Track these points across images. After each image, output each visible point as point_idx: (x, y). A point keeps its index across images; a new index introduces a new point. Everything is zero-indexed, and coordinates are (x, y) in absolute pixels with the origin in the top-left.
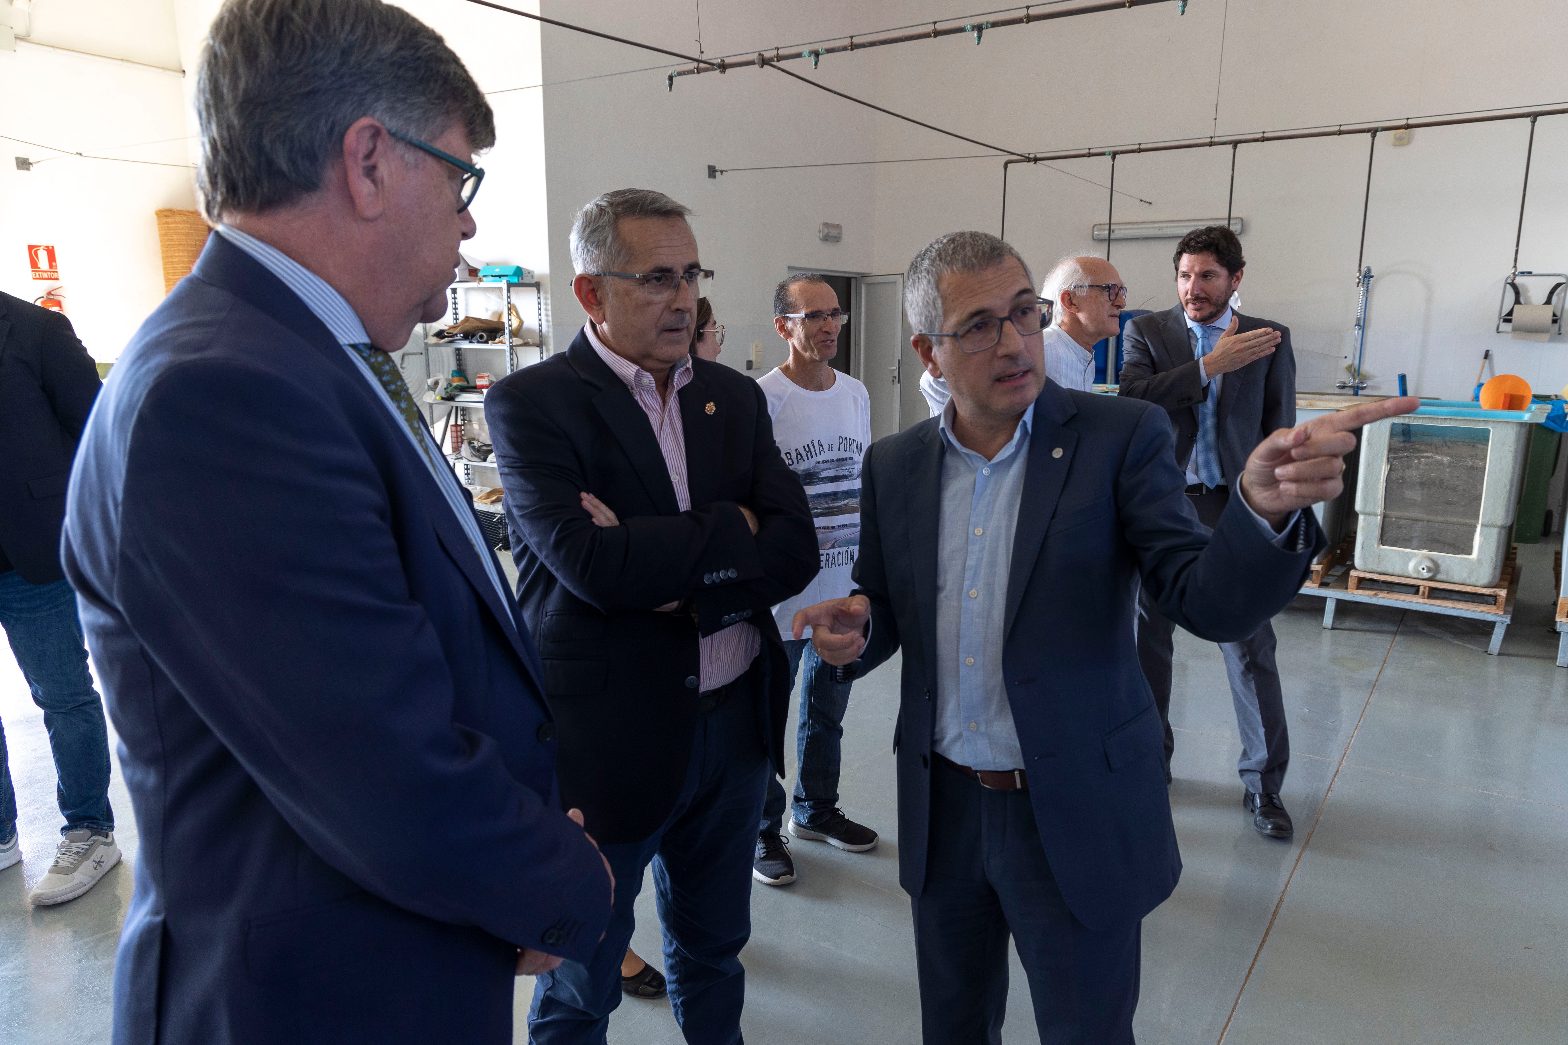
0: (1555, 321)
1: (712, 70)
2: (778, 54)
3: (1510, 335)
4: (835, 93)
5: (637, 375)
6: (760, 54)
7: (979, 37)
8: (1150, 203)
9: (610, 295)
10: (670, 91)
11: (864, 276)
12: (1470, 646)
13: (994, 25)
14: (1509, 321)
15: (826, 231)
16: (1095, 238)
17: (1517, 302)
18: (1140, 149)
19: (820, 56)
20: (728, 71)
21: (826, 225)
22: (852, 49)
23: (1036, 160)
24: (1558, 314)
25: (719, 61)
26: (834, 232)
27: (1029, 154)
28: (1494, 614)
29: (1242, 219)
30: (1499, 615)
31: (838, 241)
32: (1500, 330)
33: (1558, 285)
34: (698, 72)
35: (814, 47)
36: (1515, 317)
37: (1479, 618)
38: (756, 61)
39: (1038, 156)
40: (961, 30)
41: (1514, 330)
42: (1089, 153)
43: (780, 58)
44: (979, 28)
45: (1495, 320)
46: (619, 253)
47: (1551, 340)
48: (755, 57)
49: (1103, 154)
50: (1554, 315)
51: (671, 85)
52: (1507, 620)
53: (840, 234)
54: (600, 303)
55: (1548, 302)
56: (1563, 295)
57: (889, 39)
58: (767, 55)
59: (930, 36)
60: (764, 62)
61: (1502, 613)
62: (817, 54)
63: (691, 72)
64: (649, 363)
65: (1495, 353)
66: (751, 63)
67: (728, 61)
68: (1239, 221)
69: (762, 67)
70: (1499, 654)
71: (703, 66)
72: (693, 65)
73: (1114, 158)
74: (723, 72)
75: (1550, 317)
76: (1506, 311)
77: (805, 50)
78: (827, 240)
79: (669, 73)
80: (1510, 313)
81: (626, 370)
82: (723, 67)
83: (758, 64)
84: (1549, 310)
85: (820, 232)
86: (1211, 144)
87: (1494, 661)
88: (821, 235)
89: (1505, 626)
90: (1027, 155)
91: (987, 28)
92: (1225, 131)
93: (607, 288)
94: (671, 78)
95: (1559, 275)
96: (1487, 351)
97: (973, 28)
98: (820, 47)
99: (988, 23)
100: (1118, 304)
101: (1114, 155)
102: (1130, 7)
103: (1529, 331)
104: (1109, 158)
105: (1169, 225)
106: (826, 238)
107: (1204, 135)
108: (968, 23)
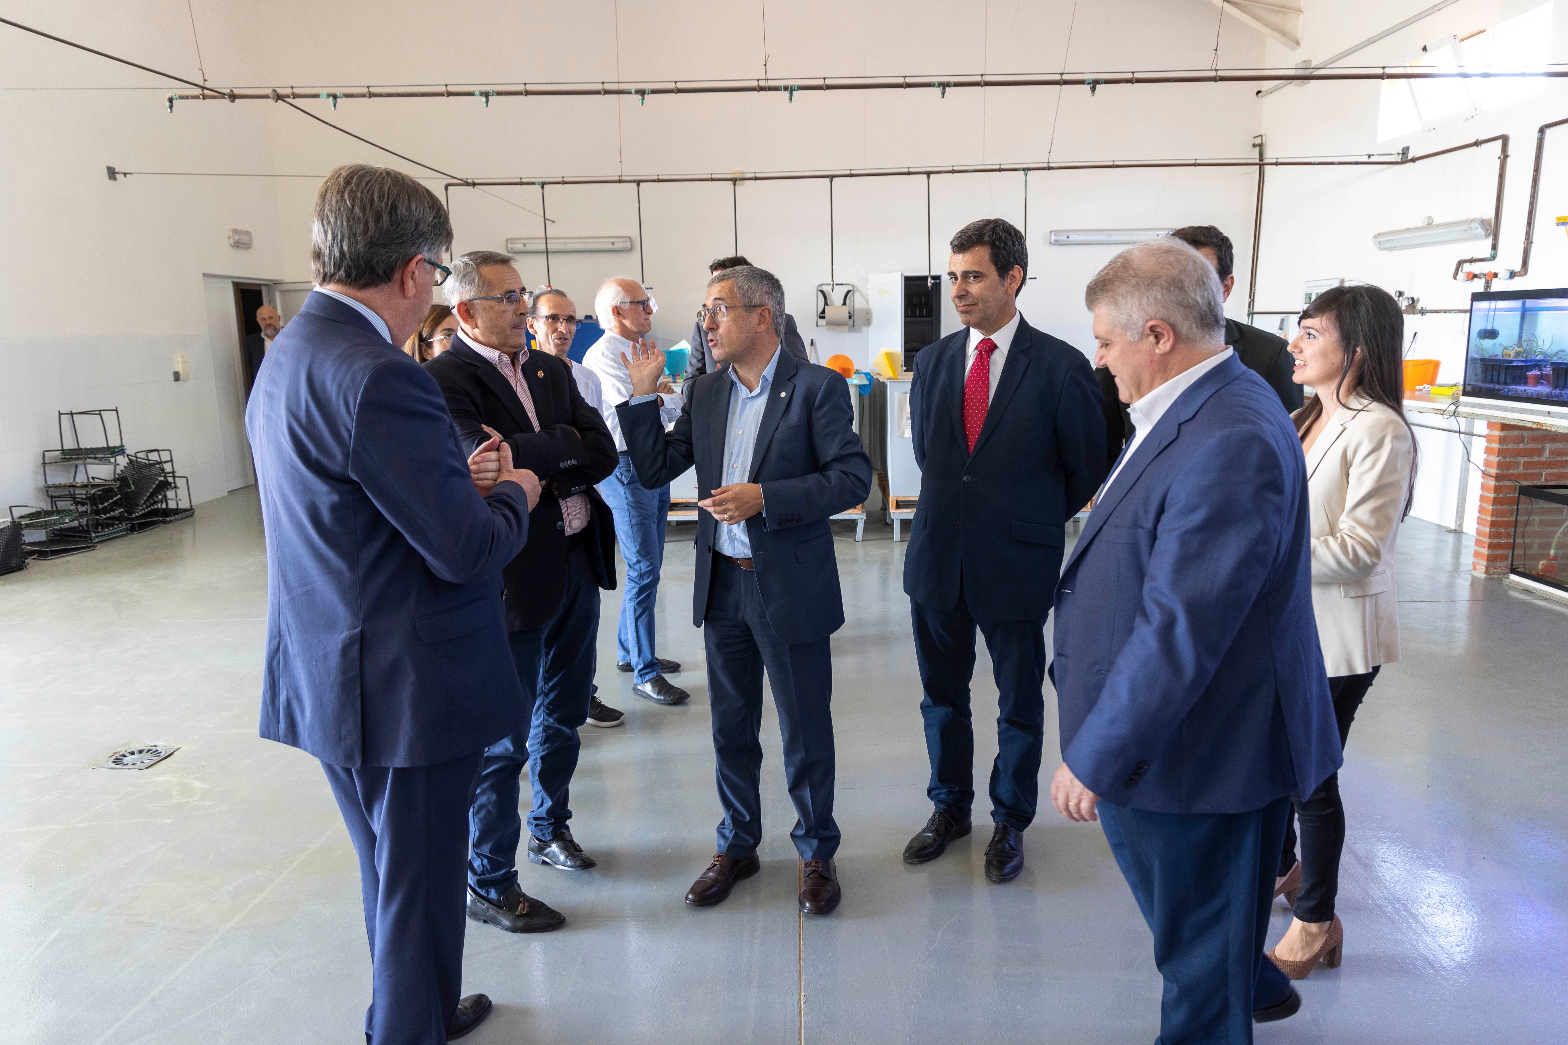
0: (850, 317)
1: (220, 98)
2: (293, 92)
3: (825, 328)
4: (330, 125)
5: (500, 357)
6: (274, 91)
7: (487, 102)
8: (553, 222)
9: (480, 311)
10: (171, 112)
11: (276, 283)
12: (845, 539)
13: (499, 94)
14: (823, 317)
15: (237, 238)
16: (509, 250)
17: (826, 304)
18: (563, 181)
19: (337, 99)
20: (237, 100)
21: (235, 231)
22: (370, 97)
23: (474, 184)
24: (852, 313)
25: (229, 91)
26: (244, 239)
27: (467, 179)
28: (856, 514)
29: (630, 238)
30: (859, 514)
31: (249, 248)
32: (819, 324)
33: (849, 292)
34: (204, 98)
35: (332, 91)
36: (827, 314)
37: (848, 518)
38: (271, 96)
39: (476, 181)
40: (471, 94)
41: (827, 324)
42: (521, 182)
43: (295, 96)
44: (486, 95)
45: (815, 318)
46: (483, 285)
47: (850, 331)
48: (269, 92)
49: (533, 183)
50: (849, 313)
51: (171, 107)
52: (864, 517)
53: (251, 240)
54: (472, 317)
55: (844, 304)
56: (852, 298)
57: (406, 93)
58: (281, 91)
59: (444, 95)
60: (279, 97)
61: (861, 512)
62: (335, 97)
63: (197, 97)
64: (506, 349)
65: (816, 341)
66: (266, 97)
67: (236, 92)
68: (628, 239)
69: (277, 101)
70: (862, 541)
71: (207, 93)
72: (198, 91)
73: (543, 188)
74: (233, 101)
75: (847, 315)
76: (820, 310)
77: (324, 92)
78: (238, 247)
79: (169, 95)
80: (823, 312)
81: (491, 354)
82: (233, 97)
83: (273, 99)
84: (846, 310)
85: (229, 238)
86: (620, 181)
87: (860, 545)
88: (232, 242)
89: (863, 521)
90: (466, 180)
91: (493, 95)
92: (630, 172)
93: (477, 307)
94: (171, 100)
95: (848, 284)
96: (812, 340)
97: (481, 94)
98: (338, 92)
99: (493, 92)
100: (648, 312)
101: (543, 185)
102: (604, 95)
103: (836, 324)
104: (539, 187)
105: (572, 241)
106: (237, 245)
107: (614, 174)
108: (476, 89)
